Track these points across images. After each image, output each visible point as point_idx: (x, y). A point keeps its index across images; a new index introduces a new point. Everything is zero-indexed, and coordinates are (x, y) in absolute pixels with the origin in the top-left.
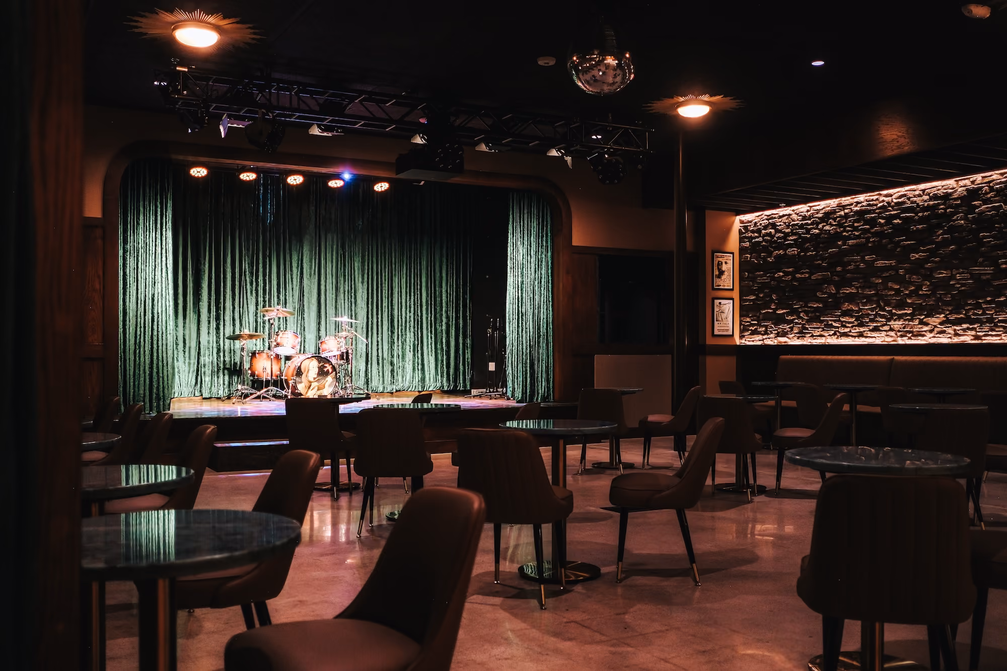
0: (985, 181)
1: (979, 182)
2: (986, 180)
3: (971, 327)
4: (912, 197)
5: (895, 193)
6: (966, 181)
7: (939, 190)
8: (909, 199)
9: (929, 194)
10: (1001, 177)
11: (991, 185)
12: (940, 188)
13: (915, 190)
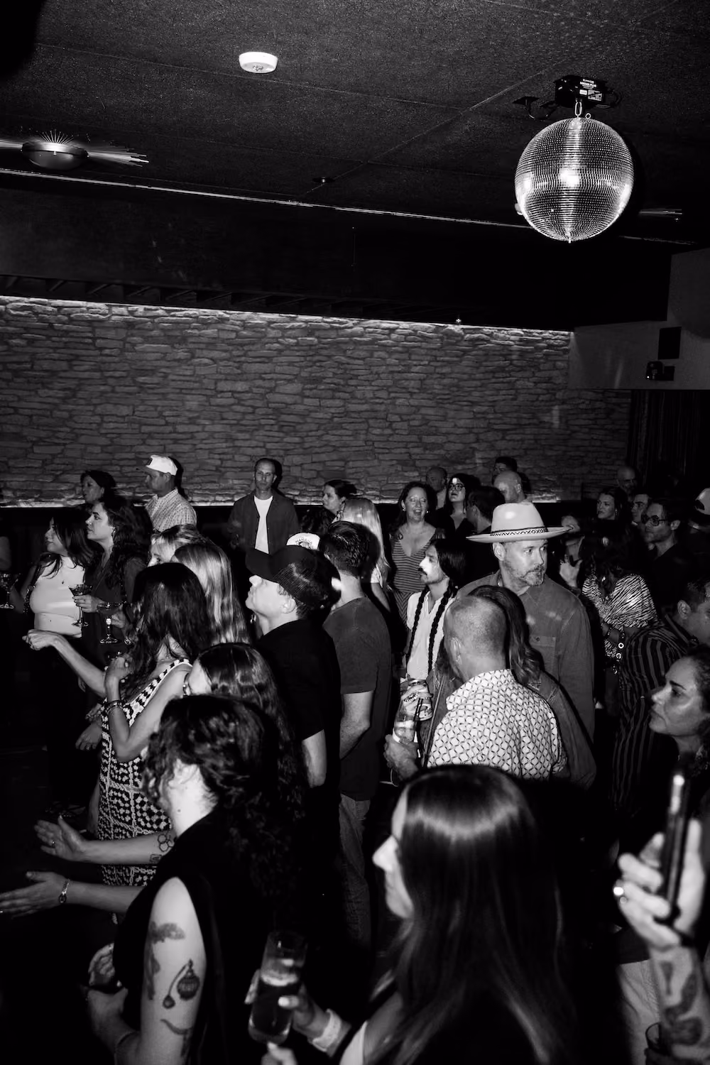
0: (148, 315)
1: (141, 314)
2: (150, 314)
3: (128, 487)
4: (41, 313)
5: (11, 302)
6: (123, 309)
7: (82, 312)
8: (36, 314)
9: (69, 315)
10: (166, 314)
11: (156, 320)
12: (85, 309)
13: (46, 305)
